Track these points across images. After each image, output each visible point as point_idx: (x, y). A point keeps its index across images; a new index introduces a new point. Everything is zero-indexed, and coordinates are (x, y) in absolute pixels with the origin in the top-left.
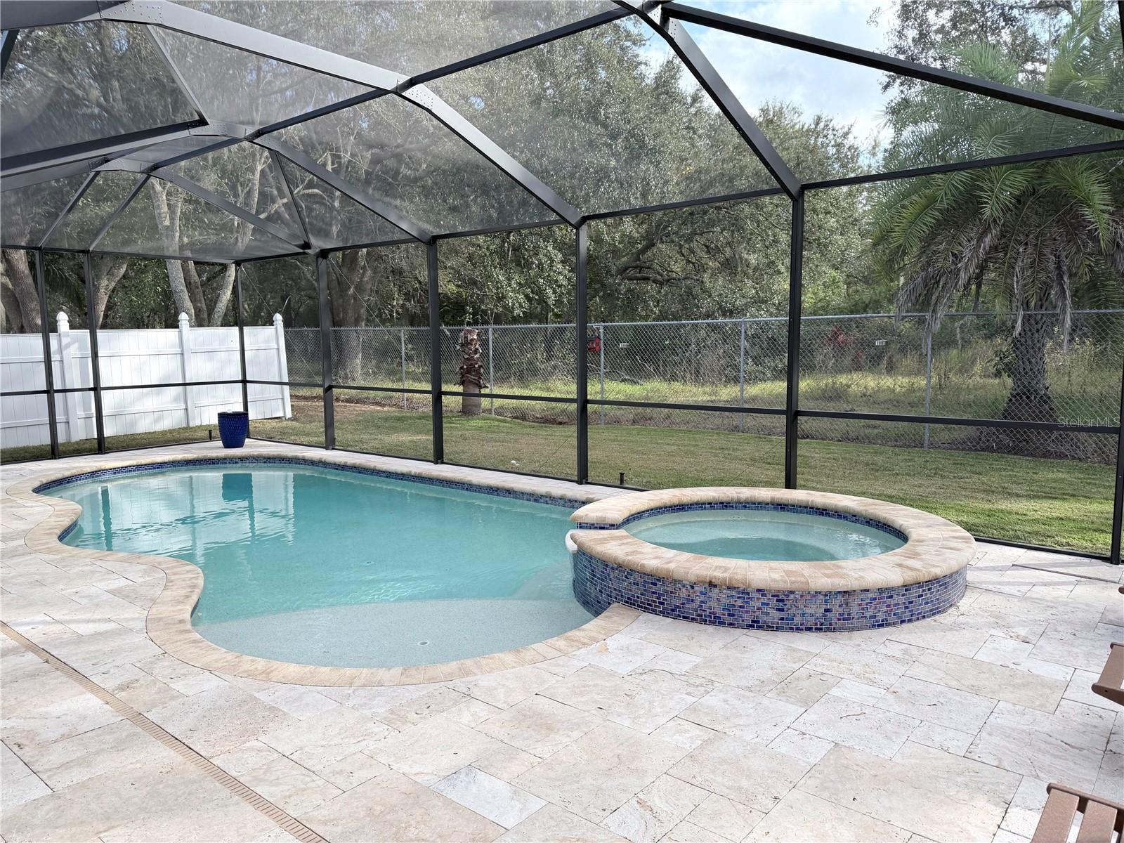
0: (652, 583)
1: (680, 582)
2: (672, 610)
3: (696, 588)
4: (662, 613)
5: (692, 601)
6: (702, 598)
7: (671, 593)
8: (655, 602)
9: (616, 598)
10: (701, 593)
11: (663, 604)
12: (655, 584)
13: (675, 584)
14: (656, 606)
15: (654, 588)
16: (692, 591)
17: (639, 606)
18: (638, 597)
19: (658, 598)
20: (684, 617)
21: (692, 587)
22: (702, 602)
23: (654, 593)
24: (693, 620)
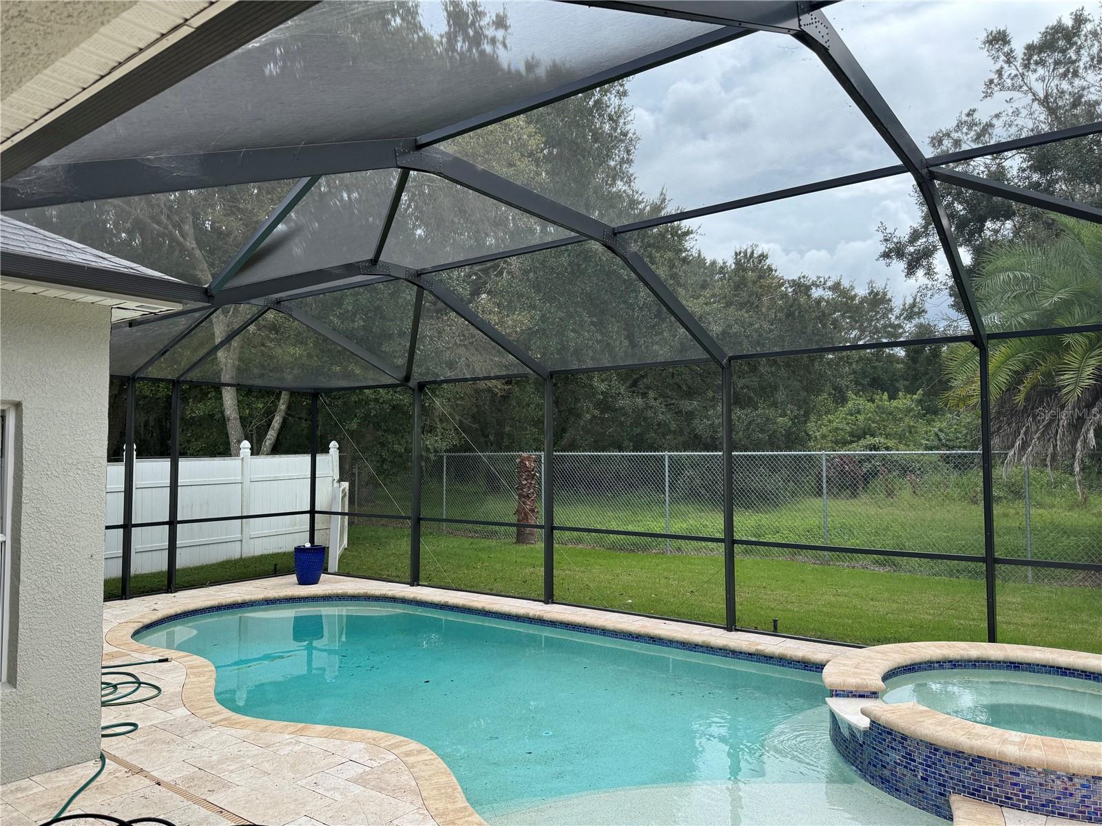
0: (1011, 773)
1: (1053, 772)
2: (1043, 805)
3: (1076, 780)
4: (1029, 808)
5: (1071, 795)
6: (1084, 792)
7: (1041, 785)
8: (1016, 795)
9: (954, 789)
10: (1083, 786)
11: (1029, 798)
12: (1017, 775)
13: (1046, 775)
14: (1019, 800)
15: (1015, 779)
16: (1071, 783)
17: (991, 799)
18: (990, 789)
19: (1021, 791)
20: (1060, 814)
21: (1071, 779)
22: (1085, 796)
23: (1016, 784)
24: (1072, 817)
